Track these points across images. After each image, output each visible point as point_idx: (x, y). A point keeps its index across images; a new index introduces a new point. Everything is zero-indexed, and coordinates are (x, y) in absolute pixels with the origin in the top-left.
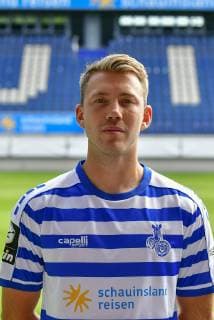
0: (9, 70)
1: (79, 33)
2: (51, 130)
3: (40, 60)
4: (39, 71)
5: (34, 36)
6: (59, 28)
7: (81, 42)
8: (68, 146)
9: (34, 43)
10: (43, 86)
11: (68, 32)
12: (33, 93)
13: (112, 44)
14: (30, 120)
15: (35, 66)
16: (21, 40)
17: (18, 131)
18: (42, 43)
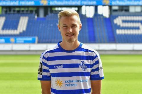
1: (37, 12)
2: (26, 42)
5: (24, 14)
6: (32, 11)
7: (38, 16)
8: (30, 47)
9: (23, 16)
11: (34, 12)
12: (21, 31)
13: (47, 16)
14: (19, 39)
15: (23, 23)
16: (20, 15)
17: (15, 42)
18: (26, 16)
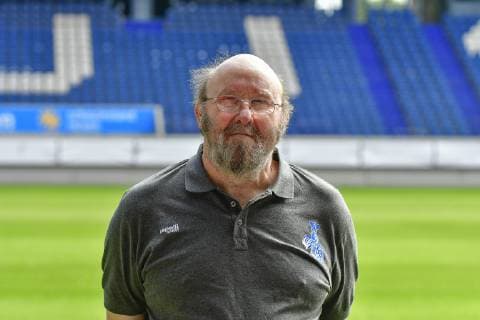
0: (39, 47)
2: (109, 129)
3: (77, 35)
4: (79, 48)
8: (136, 151)
9: (66, 12)
10: (86, 69)
12: (75, 79)
13: (171, 14)
14: (81, 115)
15: (72, 43)
16: (48, 7)
17: (64, 131)
